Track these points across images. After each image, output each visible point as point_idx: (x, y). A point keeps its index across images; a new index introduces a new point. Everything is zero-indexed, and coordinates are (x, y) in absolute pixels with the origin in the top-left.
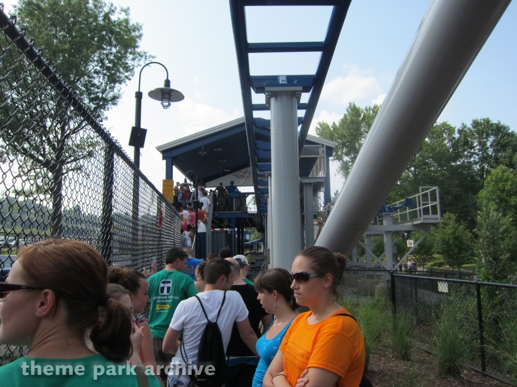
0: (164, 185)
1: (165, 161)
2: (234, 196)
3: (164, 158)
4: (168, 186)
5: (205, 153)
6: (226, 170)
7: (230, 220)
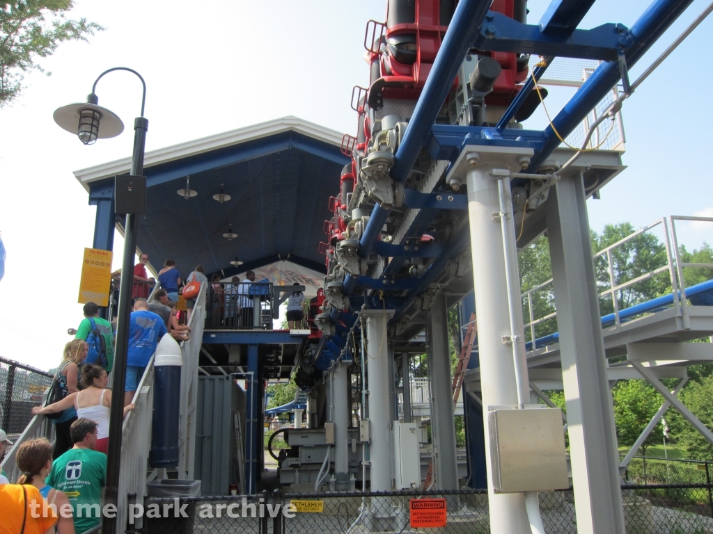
0: (86, 261)
1: (95, 207)
2: (258, 293)
3: (92, 200)
4: (97, 263)
5: (194, 194)
6: (233, 263)
7: (244, 348)
